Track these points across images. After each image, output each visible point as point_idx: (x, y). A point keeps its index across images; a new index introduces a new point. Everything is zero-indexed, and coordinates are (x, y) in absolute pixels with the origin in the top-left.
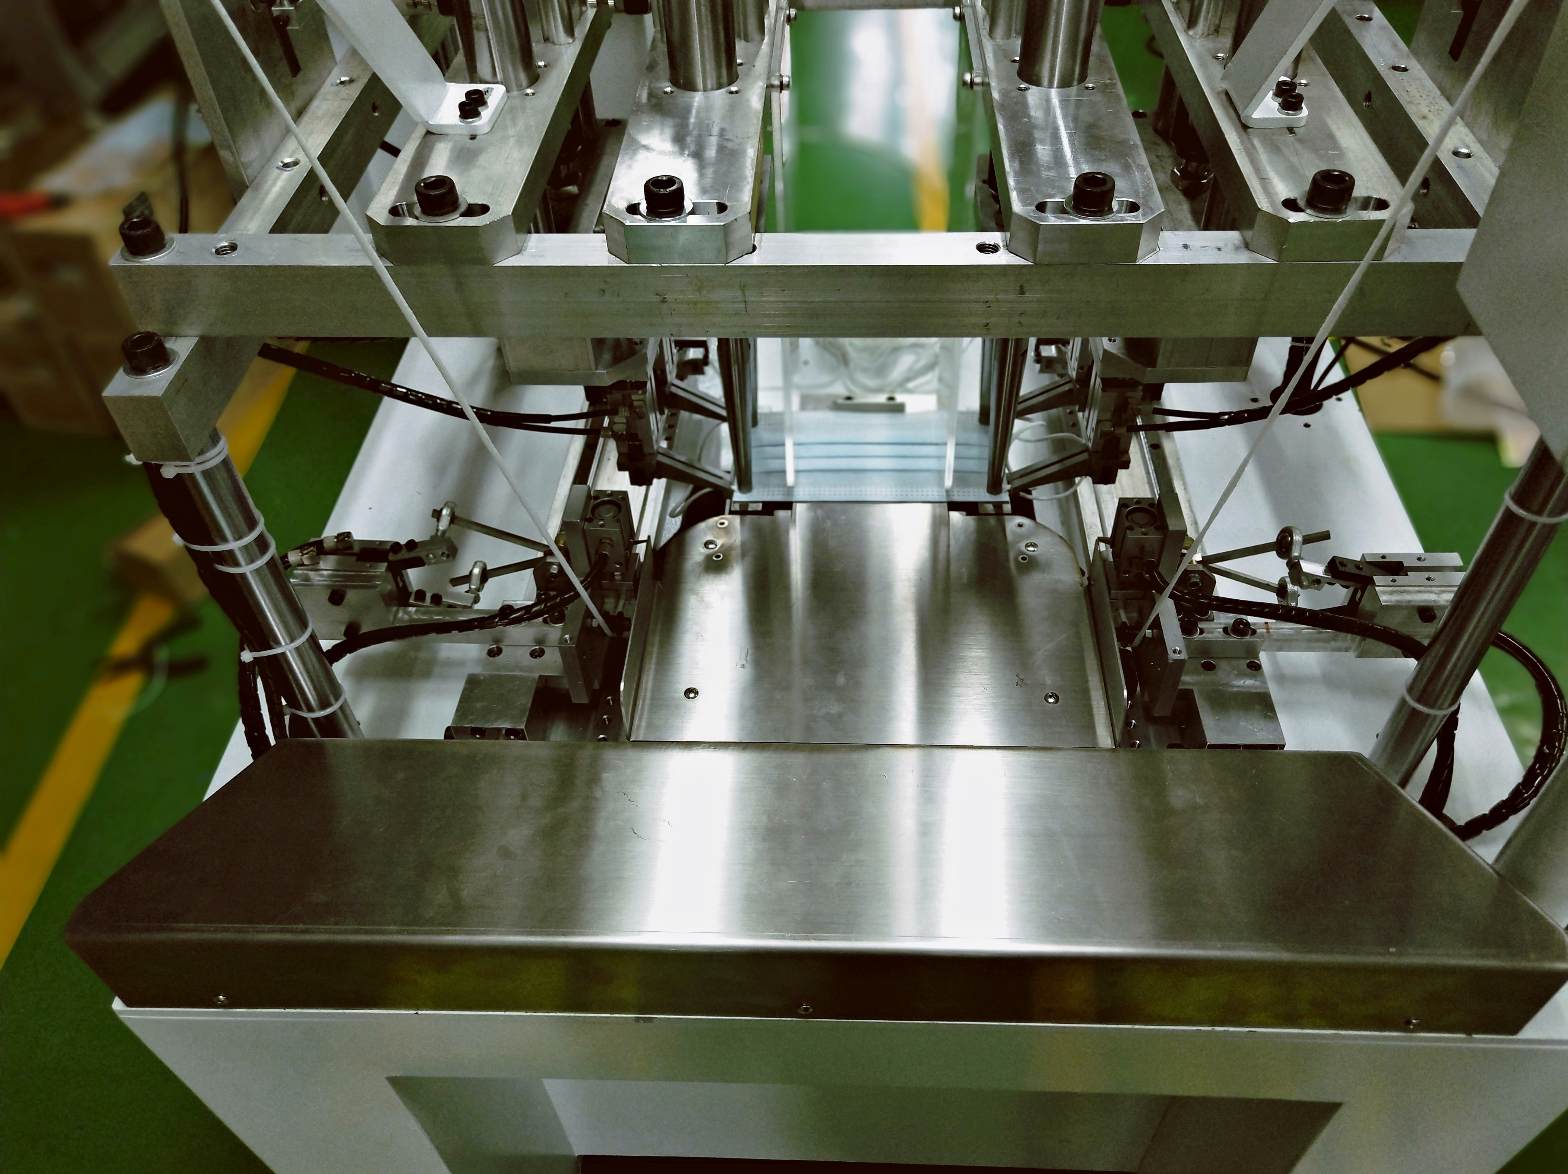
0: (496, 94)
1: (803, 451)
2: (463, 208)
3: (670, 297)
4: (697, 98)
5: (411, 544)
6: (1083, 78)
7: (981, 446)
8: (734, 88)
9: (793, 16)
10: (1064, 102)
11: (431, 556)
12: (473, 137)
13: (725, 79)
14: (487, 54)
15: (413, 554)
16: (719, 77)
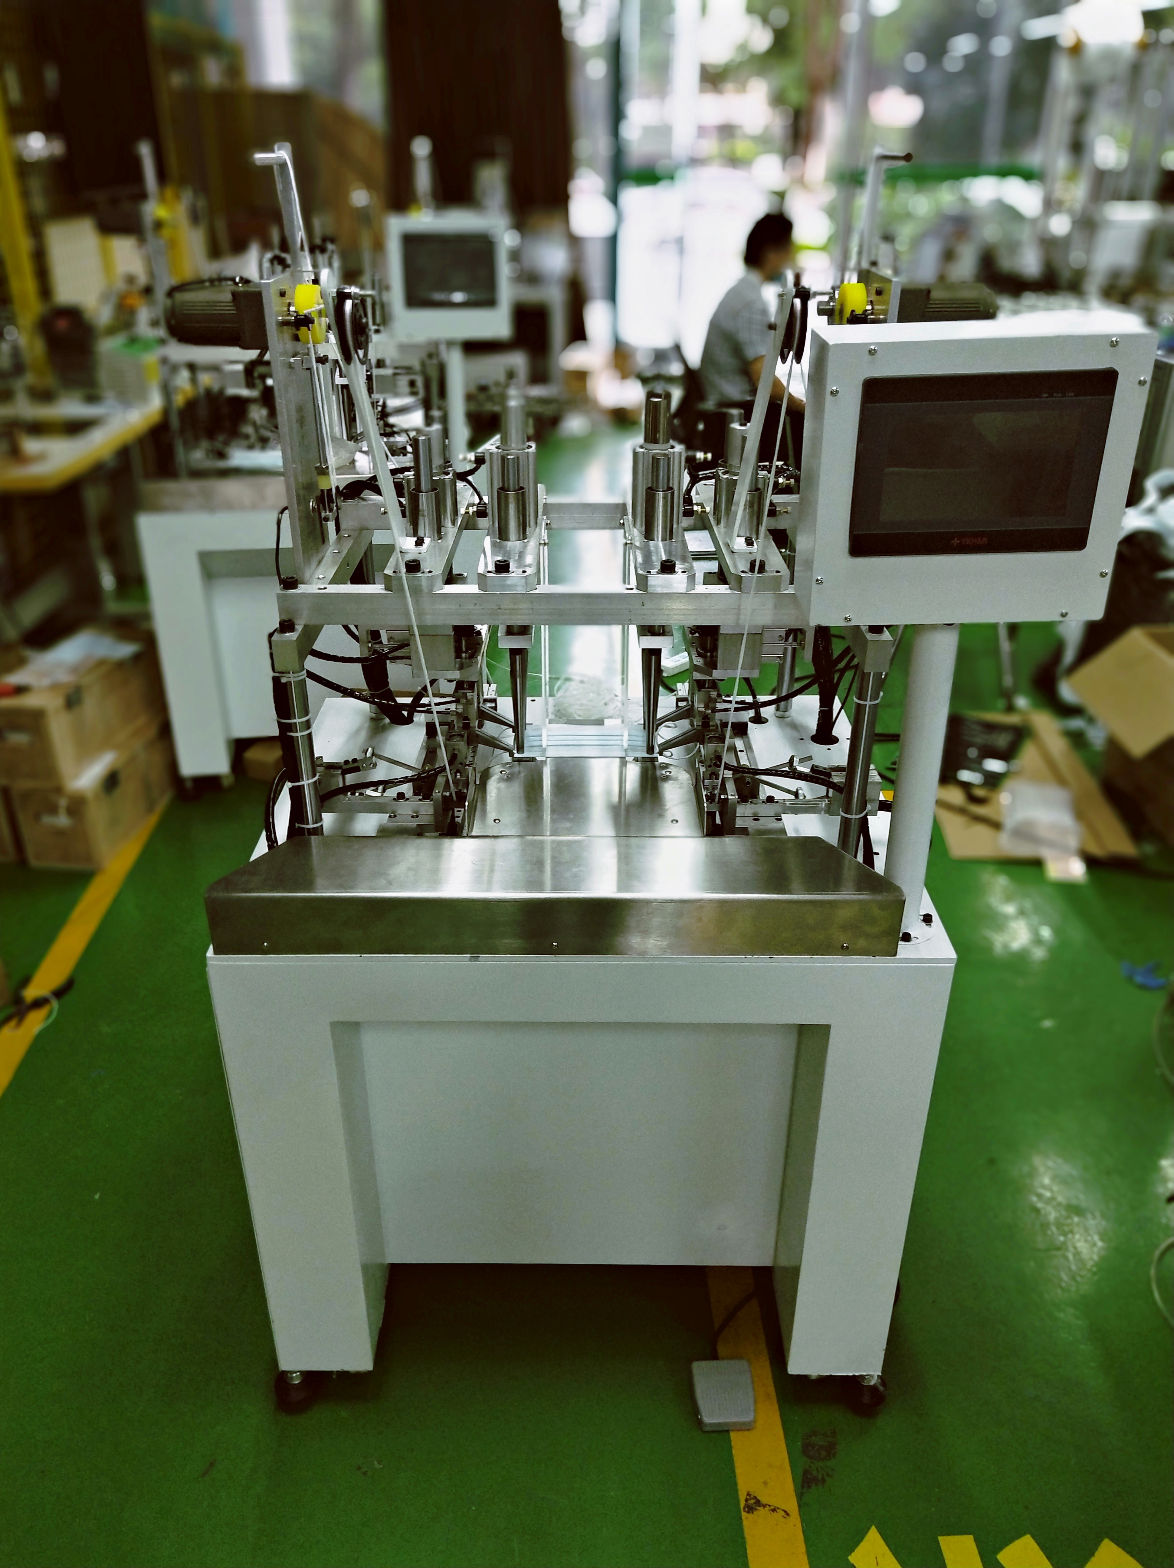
0: (427, 541)
1: (550, 738)
2: (422, 571)
3: (502, 607)
4: (509, 544)
5: (355, 760)
6: (671, 538)
7: (643, 737)
8: (525, 541)
9: (549, 522)
10: (664, 546)
11: (364, 765)
12: (420, 553)
13: (521, 538)
14: (423, 527)
15: (355, 765)
16: (519, 537)
